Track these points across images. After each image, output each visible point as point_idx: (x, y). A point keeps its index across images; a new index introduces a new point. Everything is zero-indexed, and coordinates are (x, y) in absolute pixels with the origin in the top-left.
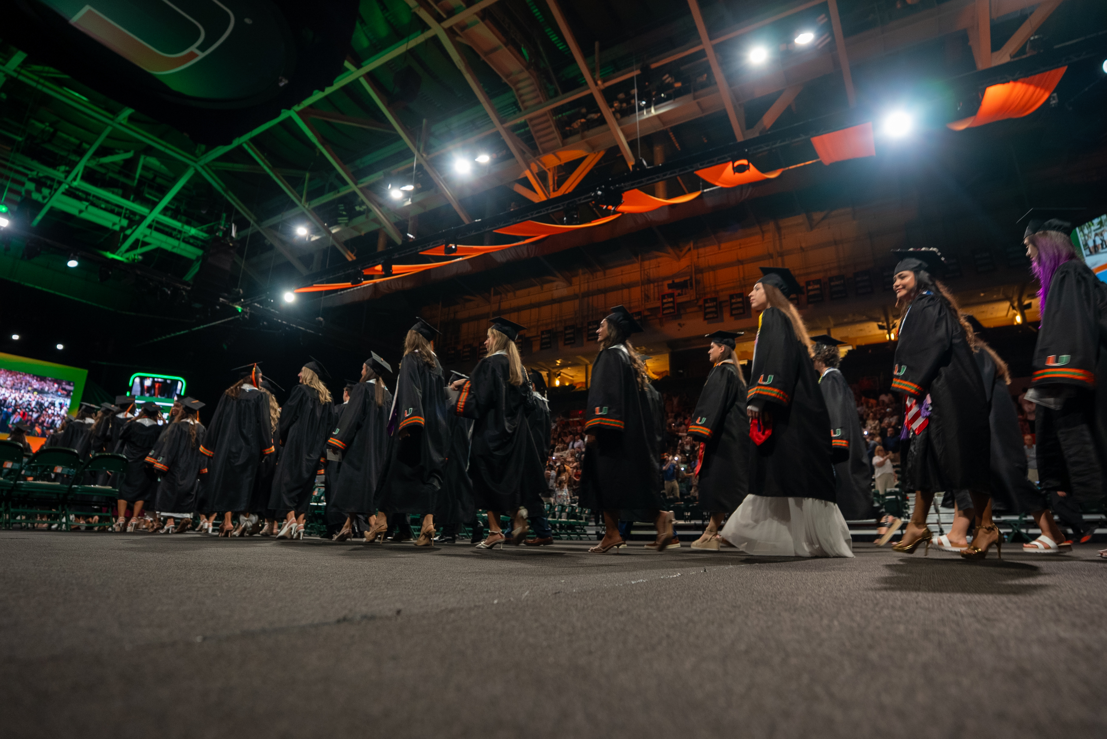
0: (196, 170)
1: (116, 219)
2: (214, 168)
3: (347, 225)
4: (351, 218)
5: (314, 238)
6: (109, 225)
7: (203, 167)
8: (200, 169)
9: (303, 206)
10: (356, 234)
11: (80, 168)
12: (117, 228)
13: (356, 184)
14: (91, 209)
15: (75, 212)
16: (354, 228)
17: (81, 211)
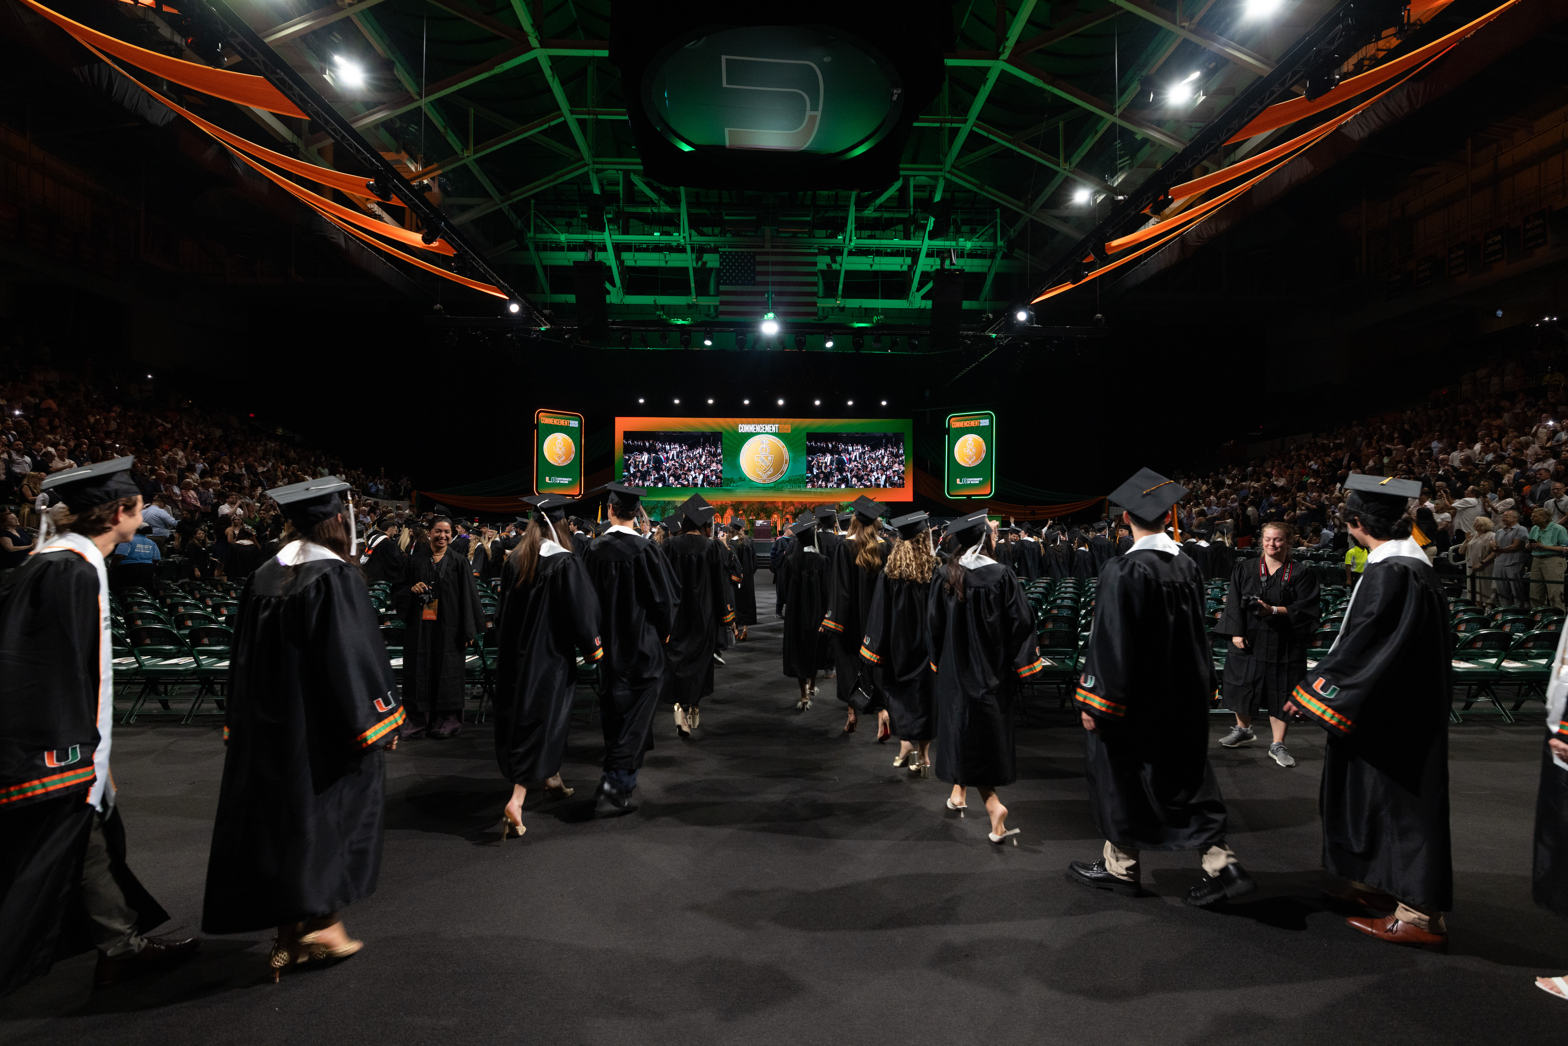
0: (945, 178)
1: (899, 260)
2: (962, 167)
3: (1131, 166)
4: (1133, 156)
5: (1100, 198)
6: (897, 268)
7: (950, 172)
8: (948, 176)
9: (1063, 169)
10: (1151, 171)
11: (851, 225)
12: (905, 268)
13: (1112, 112)
14: (877, 259)
15: (867, 268)
16: (1145, 165)
17: (871, 266)
